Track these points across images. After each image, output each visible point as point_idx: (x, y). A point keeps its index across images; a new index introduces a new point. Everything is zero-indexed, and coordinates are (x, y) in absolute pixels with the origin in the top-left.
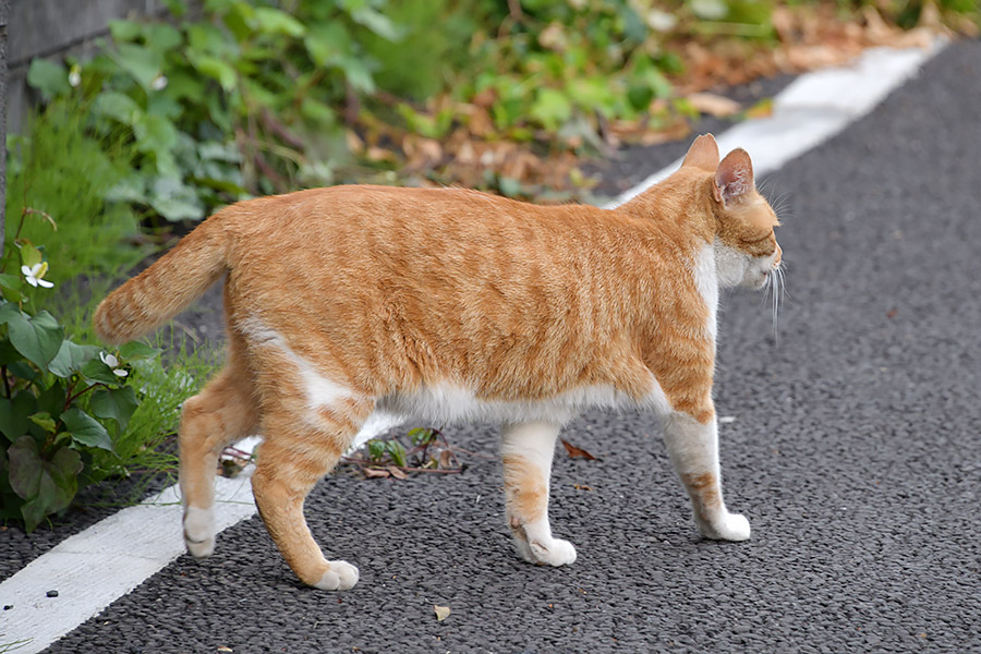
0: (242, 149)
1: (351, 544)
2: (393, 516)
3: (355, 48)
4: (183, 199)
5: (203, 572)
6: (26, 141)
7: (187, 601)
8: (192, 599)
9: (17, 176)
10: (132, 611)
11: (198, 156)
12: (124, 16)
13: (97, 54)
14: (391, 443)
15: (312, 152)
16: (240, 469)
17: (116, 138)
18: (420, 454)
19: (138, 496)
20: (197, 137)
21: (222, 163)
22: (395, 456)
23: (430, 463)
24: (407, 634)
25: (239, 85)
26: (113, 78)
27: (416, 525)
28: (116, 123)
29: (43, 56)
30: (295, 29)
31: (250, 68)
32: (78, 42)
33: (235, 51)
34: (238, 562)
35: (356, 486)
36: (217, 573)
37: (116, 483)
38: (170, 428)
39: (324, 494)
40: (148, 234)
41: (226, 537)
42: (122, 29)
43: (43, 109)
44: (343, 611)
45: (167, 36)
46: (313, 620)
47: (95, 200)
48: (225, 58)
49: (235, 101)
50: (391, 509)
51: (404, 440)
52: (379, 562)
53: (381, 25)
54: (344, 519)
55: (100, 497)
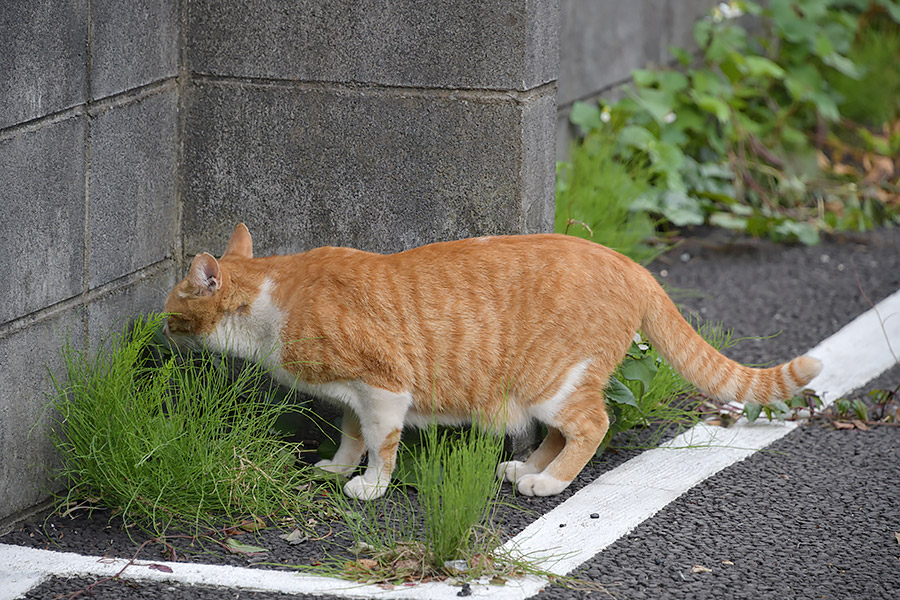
0: (734, 168)
1: (825, 482)
2: (858, 460)
3: (824, 85)
4: (687, 208)
5: (708, 501)
6: (569, 166)
7: (696, 524)
8: (700, 522)
9: (562, 193)
10: (655, 531)
11: (699, 174)
12: (643, 67)
13: (624, 98)
14: (855, 401)
15: (789, 168)
16: (735, 421)
17: (637, 161)
18: (879, 411)
19: (657, 442)
20: (699, 159)
21: (718, 179)
22: (858, 412)
23: (888, 418)
24: (872, 555)
25: (732, 118)
26: (636, 115)
27: (878, 467)
28: (638, 151)
29: (582, 99)
30: (777, 72)
31: (740, 104)
32: (609, 88)
33: (728, 90)
34: (736, 494)
35: (828, 435)
36: (719, 502)
37: (639, 431)
38: (680, 389)
39: (801, 442)
40: (661, 236)
41: (725, 474)
42: (642, 76)
43: (581, 141)
44: (820, 535)
45: (676, 81)
46: (796, 541)
47: (621, 211)
48: (721, 97)
49: (728, 130)
50: (856, 454)
51: (866, 399)
52: (848, 497)
53: (846, 66)
54: (818, 462)
55: (628, 441)
